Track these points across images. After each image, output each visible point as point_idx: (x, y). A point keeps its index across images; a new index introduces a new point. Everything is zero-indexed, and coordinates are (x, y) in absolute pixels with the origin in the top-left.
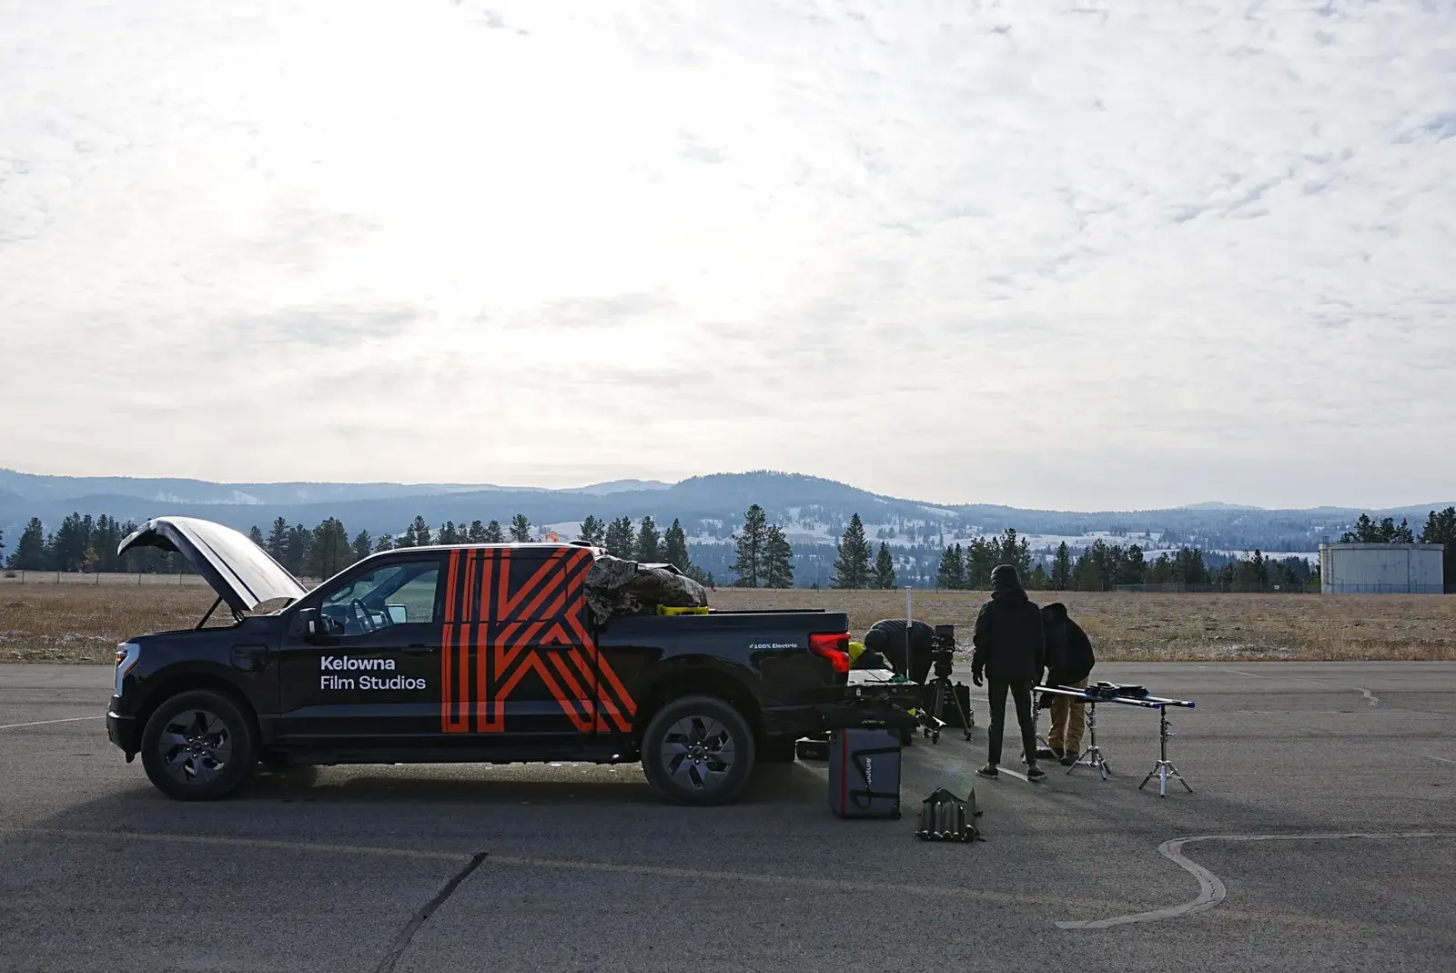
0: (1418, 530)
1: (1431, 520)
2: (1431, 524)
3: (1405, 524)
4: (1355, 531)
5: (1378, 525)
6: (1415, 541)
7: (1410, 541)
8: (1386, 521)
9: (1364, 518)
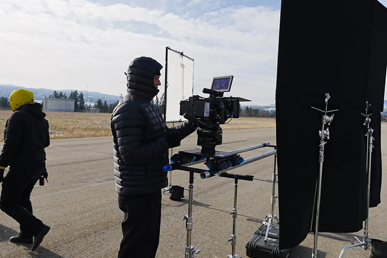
0: (68, 96)
1: (72, 93)
2: (71, 94)
3: (65, 94)
4: (53, 95)
5: (59, 94)
6: (68, 98)
7: (66, 98)
8: (61, 93)
9: (55, 92)
